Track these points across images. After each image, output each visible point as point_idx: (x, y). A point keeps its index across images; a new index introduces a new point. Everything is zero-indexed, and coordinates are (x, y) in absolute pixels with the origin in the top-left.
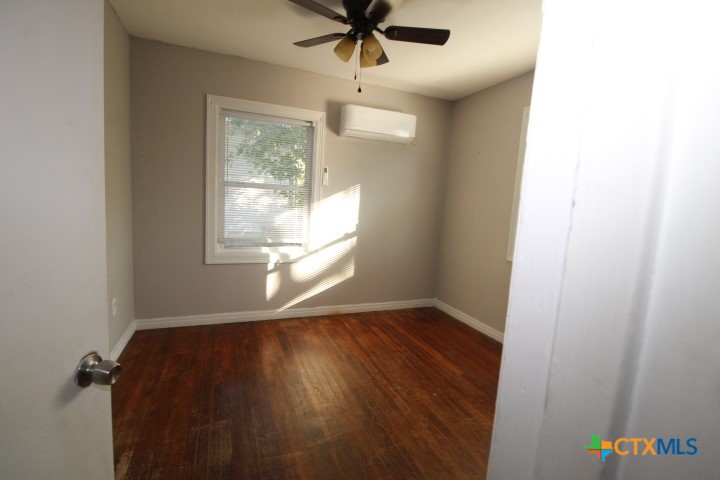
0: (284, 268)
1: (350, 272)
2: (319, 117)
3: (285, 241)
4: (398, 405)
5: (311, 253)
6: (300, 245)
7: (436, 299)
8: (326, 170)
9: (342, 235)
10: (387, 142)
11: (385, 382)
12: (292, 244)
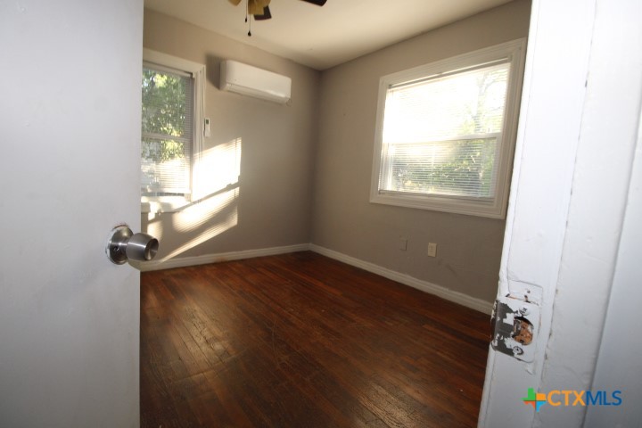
0: (166, 217)
1: (234, 221)
2: (199, 69)
3: (167, 190)
4: (294, 322)
5: (195, 203)
6: (182, 195)
7: (311, 244)
8: (207, 122)
9: (225, 186)
10: (265, 101)
11: (279, 307)
12: (175, 194)
